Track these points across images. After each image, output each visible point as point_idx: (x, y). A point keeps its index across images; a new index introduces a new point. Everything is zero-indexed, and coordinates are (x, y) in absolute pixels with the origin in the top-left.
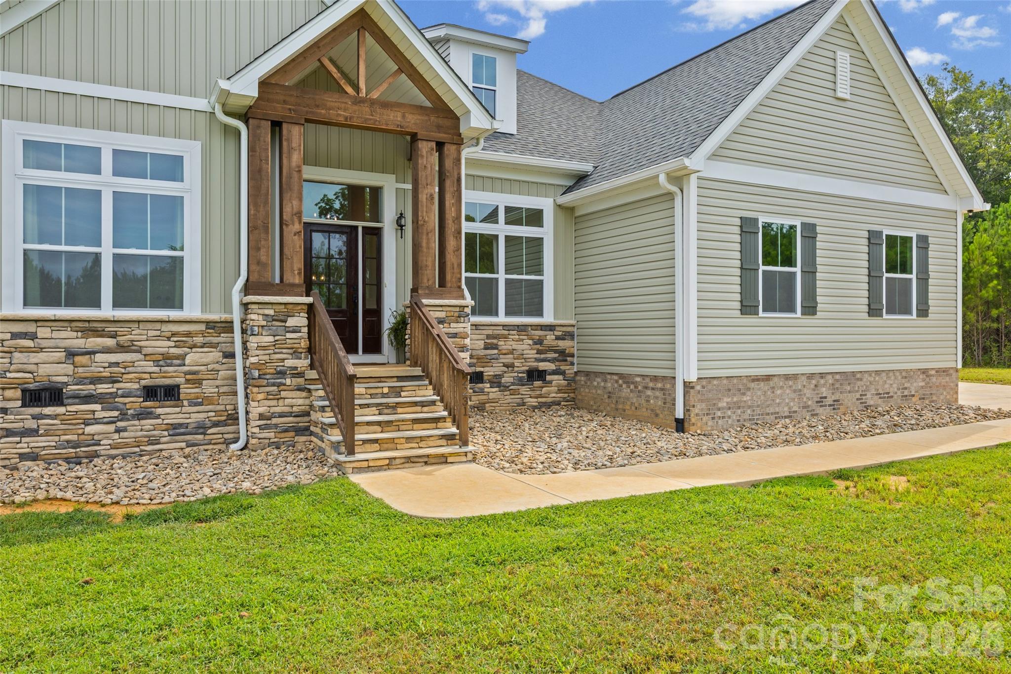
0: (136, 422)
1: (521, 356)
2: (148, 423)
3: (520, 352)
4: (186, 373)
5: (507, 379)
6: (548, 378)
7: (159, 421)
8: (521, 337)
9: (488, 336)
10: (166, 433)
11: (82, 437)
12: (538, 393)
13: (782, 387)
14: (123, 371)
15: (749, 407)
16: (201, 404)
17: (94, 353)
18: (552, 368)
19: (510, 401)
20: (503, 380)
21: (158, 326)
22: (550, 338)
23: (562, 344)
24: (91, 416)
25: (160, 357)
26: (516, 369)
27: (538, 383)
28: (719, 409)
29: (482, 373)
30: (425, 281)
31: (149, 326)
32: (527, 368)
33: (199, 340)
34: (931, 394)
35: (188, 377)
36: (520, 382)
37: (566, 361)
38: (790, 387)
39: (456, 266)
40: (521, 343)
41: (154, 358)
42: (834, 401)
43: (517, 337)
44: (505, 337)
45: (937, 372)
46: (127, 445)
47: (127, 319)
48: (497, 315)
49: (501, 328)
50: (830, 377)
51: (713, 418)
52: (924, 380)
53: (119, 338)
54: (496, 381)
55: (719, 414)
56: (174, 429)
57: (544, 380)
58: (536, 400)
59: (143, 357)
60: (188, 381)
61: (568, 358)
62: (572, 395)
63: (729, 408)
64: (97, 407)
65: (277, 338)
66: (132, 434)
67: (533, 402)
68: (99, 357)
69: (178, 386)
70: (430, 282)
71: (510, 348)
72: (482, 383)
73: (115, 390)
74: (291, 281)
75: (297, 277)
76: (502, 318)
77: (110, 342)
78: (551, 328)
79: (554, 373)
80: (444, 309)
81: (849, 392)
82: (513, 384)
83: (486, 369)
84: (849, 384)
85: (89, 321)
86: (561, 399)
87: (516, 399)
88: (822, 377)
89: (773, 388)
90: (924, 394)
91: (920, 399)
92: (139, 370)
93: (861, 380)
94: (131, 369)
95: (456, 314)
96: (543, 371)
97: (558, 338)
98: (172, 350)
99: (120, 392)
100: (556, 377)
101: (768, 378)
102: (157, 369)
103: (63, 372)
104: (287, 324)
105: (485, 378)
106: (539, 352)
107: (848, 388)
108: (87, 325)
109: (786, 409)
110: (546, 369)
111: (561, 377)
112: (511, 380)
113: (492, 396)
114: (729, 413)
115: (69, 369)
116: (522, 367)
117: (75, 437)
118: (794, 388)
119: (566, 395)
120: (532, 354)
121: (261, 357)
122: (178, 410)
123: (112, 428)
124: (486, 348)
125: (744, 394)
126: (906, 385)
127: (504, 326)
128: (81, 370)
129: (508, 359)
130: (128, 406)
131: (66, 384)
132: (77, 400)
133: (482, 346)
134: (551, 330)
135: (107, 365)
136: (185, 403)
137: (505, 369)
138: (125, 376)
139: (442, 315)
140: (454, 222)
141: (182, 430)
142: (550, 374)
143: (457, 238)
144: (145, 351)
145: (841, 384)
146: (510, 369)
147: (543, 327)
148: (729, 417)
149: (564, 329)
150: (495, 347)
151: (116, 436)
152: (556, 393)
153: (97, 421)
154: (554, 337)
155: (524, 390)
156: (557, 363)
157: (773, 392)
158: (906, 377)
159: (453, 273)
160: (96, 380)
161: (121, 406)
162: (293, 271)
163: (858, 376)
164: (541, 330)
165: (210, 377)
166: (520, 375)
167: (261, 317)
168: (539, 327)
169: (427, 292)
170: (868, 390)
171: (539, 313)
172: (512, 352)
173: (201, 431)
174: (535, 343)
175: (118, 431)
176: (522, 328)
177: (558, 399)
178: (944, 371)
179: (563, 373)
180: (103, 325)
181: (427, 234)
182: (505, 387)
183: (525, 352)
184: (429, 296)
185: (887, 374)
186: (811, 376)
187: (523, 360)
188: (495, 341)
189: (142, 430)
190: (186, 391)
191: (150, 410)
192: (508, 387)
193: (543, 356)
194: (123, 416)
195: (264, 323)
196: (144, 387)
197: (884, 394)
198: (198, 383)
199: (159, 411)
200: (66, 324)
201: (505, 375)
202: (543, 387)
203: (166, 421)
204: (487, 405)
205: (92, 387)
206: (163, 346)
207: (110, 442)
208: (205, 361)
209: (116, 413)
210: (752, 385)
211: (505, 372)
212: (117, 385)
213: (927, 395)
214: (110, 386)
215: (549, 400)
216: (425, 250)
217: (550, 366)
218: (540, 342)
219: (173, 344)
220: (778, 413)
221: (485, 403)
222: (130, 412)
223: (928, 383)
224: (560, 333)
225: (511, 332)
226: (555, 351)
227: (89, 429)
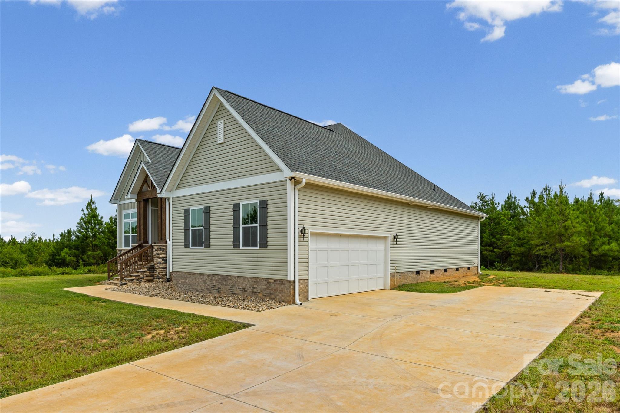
13: (198, 278)
15: (188, 285)
28: (179, 284)
34: (271, 294)
38: (202, 279)
42: (219, 288)
45: (275, 281)
50: (216, 276)
51: (178, 287)
52: (266, 285)
55: (179, 285)
63: (182, 284)
81: (225, 285)
84: (225, 281)
88: (213, 276)
89: (195, 278)
90: (266, 293)
91: (263, 295)
93: (231, 280)
101: (194, 274)
107: (225, 283)
109: (200, 288)
114: (182, 286)
118: (203, 279)
125: (186, 279)
126: (254, 286)
145: (222, 281)
148: (182, 287)
157: (195, 280)
158: (254, 282)
163: (229, 277)
170: (234, 286)
178: (279, 281)
185: (244, 278)
186: (209, 275)
197: (242, 289)
210: (189, 276)
213: (268, 294)
220: (197, 289)
223: (269, 287)
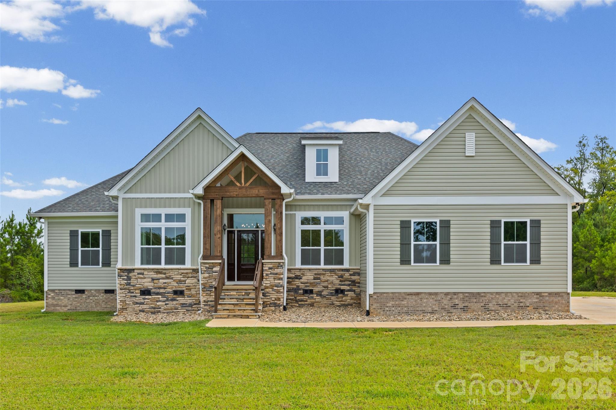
0: (171, 302)
1: (332, 283)
2: (175, 302)
3: (331, 281)
4: (186, 286)
5: (325, 293)
6: (346, 293)
7: (178, 302)
8: (332, 274)
9: (315, 274)
10: (180, 306)
11: (156, 306)
12: (340, 299)
13: (427, 298)
14: (167, 285)
15: (406, 307)
16: (191, 297)
17: (159, 279)
18: (347, 288)
19: (326, 302)
20: (323, 293)
21: (178, 271)
22: (347, 275)
23: (353, 278)
24: (158, 299)
25: (178, 281)
26: (329, 289)
27: (340, 295)
28: (387, 307)
29: (313, 290)
30: (267, 253)
31: (175, 271)
32: (335, 288)
33: (190, 275)
34: (544, 306)
35: (187, 288)
36: (331, 294)
37: (356, 285)
38: (433, 298)
39: (280, 247)
40: (332, 277)
41: (176, 281)
42: (464, 306)
43: (330, 274)
44: (324, 274)
45: (549, 294)
46: (168, 309)
47: (168, 268)
48: (320, 264)
49: (322, 270)
50: (462, 294)
51: (383, 311)
52: (537, 298)
53: (166, 275)
54: (319, 294)
55: (387, 309)
56: (182, 305)
57: (344, 294)
58: (339, 303)
59: (173, 281)
60: (187, 289)
61: (357, 284)
62: (359, 301)
63: (394, 307)
64: (160, 296)
65: (210, 275)
66: (170, 306)
67: (338, 303)
68: (161, 281)
69: (184, 291)
70: (269, 253)
71: (326, 279)
72: (313, 294)
73: (165, 291)
74: (217, 255)
75: (219, 253)
76: (322, 266)
77: (164, 276)
78: (347, 270)
79: (349, 291)
80: (272, 264)
81: (475, 303)
82: (327, 295)
83: (314, 288)
84: (475, 298)
85: (158, 269)
86: (353, 303)
87: (329, 302)
88: (455, 295)
89: (421, 298)
90: (538, 306)
91: (534, 308)
92: (172, 285)
93: (485, 296)
94: (169, 285)
95: (277, 266)
96: (343, 290)
97: (351, 275)
98: (182, 279)
99: (166, 292)
100: (350, 293)
101: (418, 294)
102: (177, 285)
103: (150, 285)
104: (213, 270)
105: (314, 292)
106: (341, 281)
107: (475, 300)
108: (157, 270)
109: (430, 309)
110: (345, 289)
111: (353, 293)
112: (327, 293)
113: (317, 300)
114: (393, 309)
115: (152, 284)
116: (332, 288)
117: (154, 306)
118: (435, 299)
119: (356, 301)
120: (337, 282)
121: (205, 281)
122: (183, 298)
123: (164, 303)
124: (314, 279)
125: (402, 301)
126: (521, 301)
127: (323, 269)
128: (156, 284)
129: (325, 284)
130: (169, 297)
131: (152, 289)
132: (154, 294)
133: (313, 278)
134: (347, 271)
135: (163, 283)
136: (186, 296)
137: (324, 289)
138: (168, 287)
139: (271, 266)
140: (279, 229)
141: (185, 305)
142: (346, 291)
143: (280, 235)
144: (174, 279)
145: (469, 298)
146: (326, 288)
147: (342, 270)
148: (393, 311)
149: (354, 271)
150: (319, 279)
151: (165, 306)
152: (350, 300)
153: (160, 301)
154: (349, 274)
155: (333, 298)
156: (351, 286)
157: (421, 300)
158: (521, 296)
159: (279, 249)
160: (160, 288)
161: (167, 296)
162: (217, 251)
163: (483, 294)
164: (342, 271)
165: (194, 288)
166: (331, 291)
167: (204, 268)
168: (341, 270)
169: (267, 257)
170: (490, 302)
171: (342, 263)
172: (327, 281)
173: (191, 306)
174: (339, 277)
175: (166, 304)
176: (332, 270)
177: (351, 303)
178: (555, 294)
179: (354, 291)
180: (162, 270)
181: (268, 235)
182: (324, 296)
183: (334, 281)
184: (268, 259)
185: (506, 294)
186: (447, 294)
187: (333, 285)
188: (319, 276)
189: (173, 305)
190: (186, 292)
191: (175, 298)
192: (325, 296)
193: (343, 283)
194: (167, 300)
195: (206, 270)
196: (174, 291)
197: (503, 304)
198: (190, 290)
199: (178, 299)
200: (152, 270)
201: (324, 291)
202: (343, 297)
203: (180, 302)
204: (315, 304)
205: (159, 290)
206: (179, 277)
207: (164, 308)
208: (192, 282)
209: (165, 299)
210: (408, 297)
211: (324, 290)
212: (166, 290)
213: (540, 306)
214: (164, 290)
215: (346, 303)
216: (267, 241)
217: (348, 288)
218: (342, 276)
219: (182, 277)
220: (424, 310)
221: (314, 303)
222: (169, 299)
223: (542, 300)
224: (352, 273)
225: (327, 272)
226: (350, 281)
227: (158, 303)
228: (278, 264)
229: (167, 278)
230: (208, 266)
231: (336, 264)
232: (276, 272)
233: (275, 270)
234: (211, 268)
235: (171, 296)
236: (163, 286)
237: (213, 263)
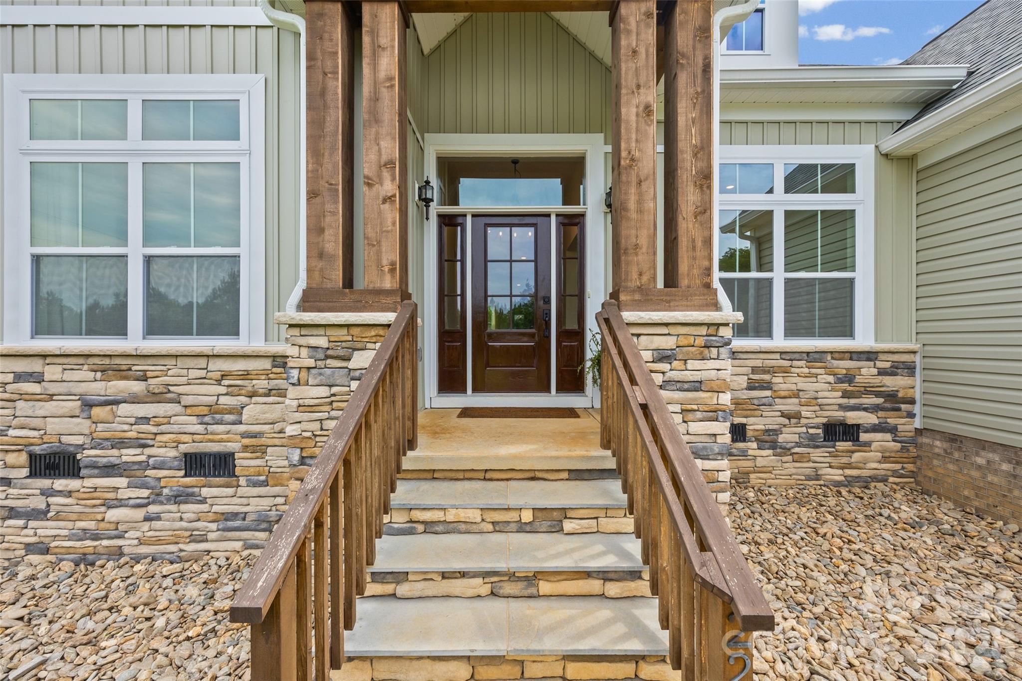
0: (173, 508)
1: (814, 402)
2: (190, 509)
3: (812, 394)
4: (245, 435)
5: (787, 437)
6: (864, 437)
7: (204, 507)
8: (814, 371)
9: (755, 370)
10: (214, 526)
11: (102, 525)
12: (845, 460)
14: (154, 430)
16: (265, 484)
17: (117, 403)
18: (870, 421)
19: (794, 471)
20: (781, 438)
21: (202, 362)
22: (867, 372)
23: (891, 383)
24: (111, 495)
25: (205, 410)
26: (803, 421)
27: (842, 445)
29: (744, 426)
30: (635, 276)
31: (190, 362)
32: (825, 420)
33: (262, 384)
35: (246, 441)
36: (812, 442)
37: (899, 409)
39: (699, 244)
40: (814, 380)
41: (197, 411)
43: (806, 370)
44: (785, 371)
46: (159, 541)
47: (153, 352)
48: (769, 334)
49: (778, 356)
53: (150, 381)
54: (768, 440)
56: (226, 520)
57: (855, 439)
58: (840, 472)
59: (183, 409)
60: (245, 448)
61: (903, 406)
62: (910, 467)
64: (122, 482)
65: (335, 390)
66: (167, 524)
67: (836, 475)
68: (124, 409)
69: (233, 454)
70: (645, 279)
71: (794, 387)
72: (744, 441)
73: (143, 458)
74: (378, 285)
75: (388, 277)
76: (779, 341)
77: (137, 387)
78: (870, 356)
79: (875, 429)
80: (673, 330)
82: (798, 445)
83: (751, 420)
85: (110, 356)
86: (890, 473)
87: (806, 468)
92: (175, 428)
94: (163, 428)
95: (700, 341)
96: (853, 425)
97: (882, 372)
98: (223, 400)
99: (151, 461)
100: (879, 436)
102: (200, 428)
103: (76, 430)
104: (352, 365)
105: (749, 434)
106: (846, 395)
108: (107, 361)
110: (860, 422)
111: (888, 436)
112: (796, 438)
113: (760, 462)
115: (84, 425)
116: (815, 419)
117: (91, 525)
119: (899, 466)
120: (834, 397)
121: (304, 426)
122: (230, 491)
123: (140, 514)
124: (750, 388)
127: (781, 353)
128: (100, 427)
129: (791, 405)
130: (162, 484)
131: (82, 447)
132: (96, 471)
133: (745, 385)
134: (869, 360)
135: (132, 420)
136: (242, 481)
137: (786, 421)
138: (159, 438)
139: (668, 343)
140: (695, 155)
141: (237, 523)
142: (867, 431)
143: (701, 186)
144: (186, 400)
146: (793, 421)
147: (853, 355)
149: (896, 358)
150: (766, 386)
151: (146, 526)
152: (880, 462)
153: (120, 503)
154: (875, 371)
155: (817, 454)
156: (880, 414)
159: (694, 258)
160: (120, 443)
161: (152, 483)
162: (380, 266)
164: (851, 359)
165: (277, 442)
166: (811, 431)
167: (305, 352)
168: (847, 355)
169: (637, 297)
171: (848, 331)
172: (796, 394)
173: (264, 526)
174: (840, 381)
175: (148, 519)
176: (817, 356)
177: (883, 472)
179: (893, 430)
180: (129, 361)
181: (640, 183)
182: (785, 448)
183: (820, 394)
184: (638, 306)
187: (817, 408)
188: (767, 377)
189: (181, 519)
190: (243, 462)
191: (190, 490)
192: (789, 449)
193: (853, 401)
194: (156, 497)
195: (311, 363)
196: (186, 455)
198: (260, 451)
199: (205, 492)
200: (81, 361)
201: (784, 429)
202: (853, 452)
203: (215, 508)
204: (752, 476)
205: (115, 452)
206: (208, 393)
207: (138, 534)
208: (269, 417)
209: (145, 493)
211: (785, 426)
212: (147, 451)
214: (138, 451)
215: (865, 473)
216: (633, 215)
217: (871, 419)
218: (849, 378)
219: (223, 390)
221: (748, 473)
222: (166, 491)
224: (888, 365)
225: (795, 363)
226: (878, 394)
227: (113, 515)
228: (703, 331)
229: (155, 397)
230: (322, 342)
231: (826, 333)
232: (697, 376)
233: (691, 364)
234: (341, 353)
235: (176, 479)
236: (132, 434)
237: (348, 326)
